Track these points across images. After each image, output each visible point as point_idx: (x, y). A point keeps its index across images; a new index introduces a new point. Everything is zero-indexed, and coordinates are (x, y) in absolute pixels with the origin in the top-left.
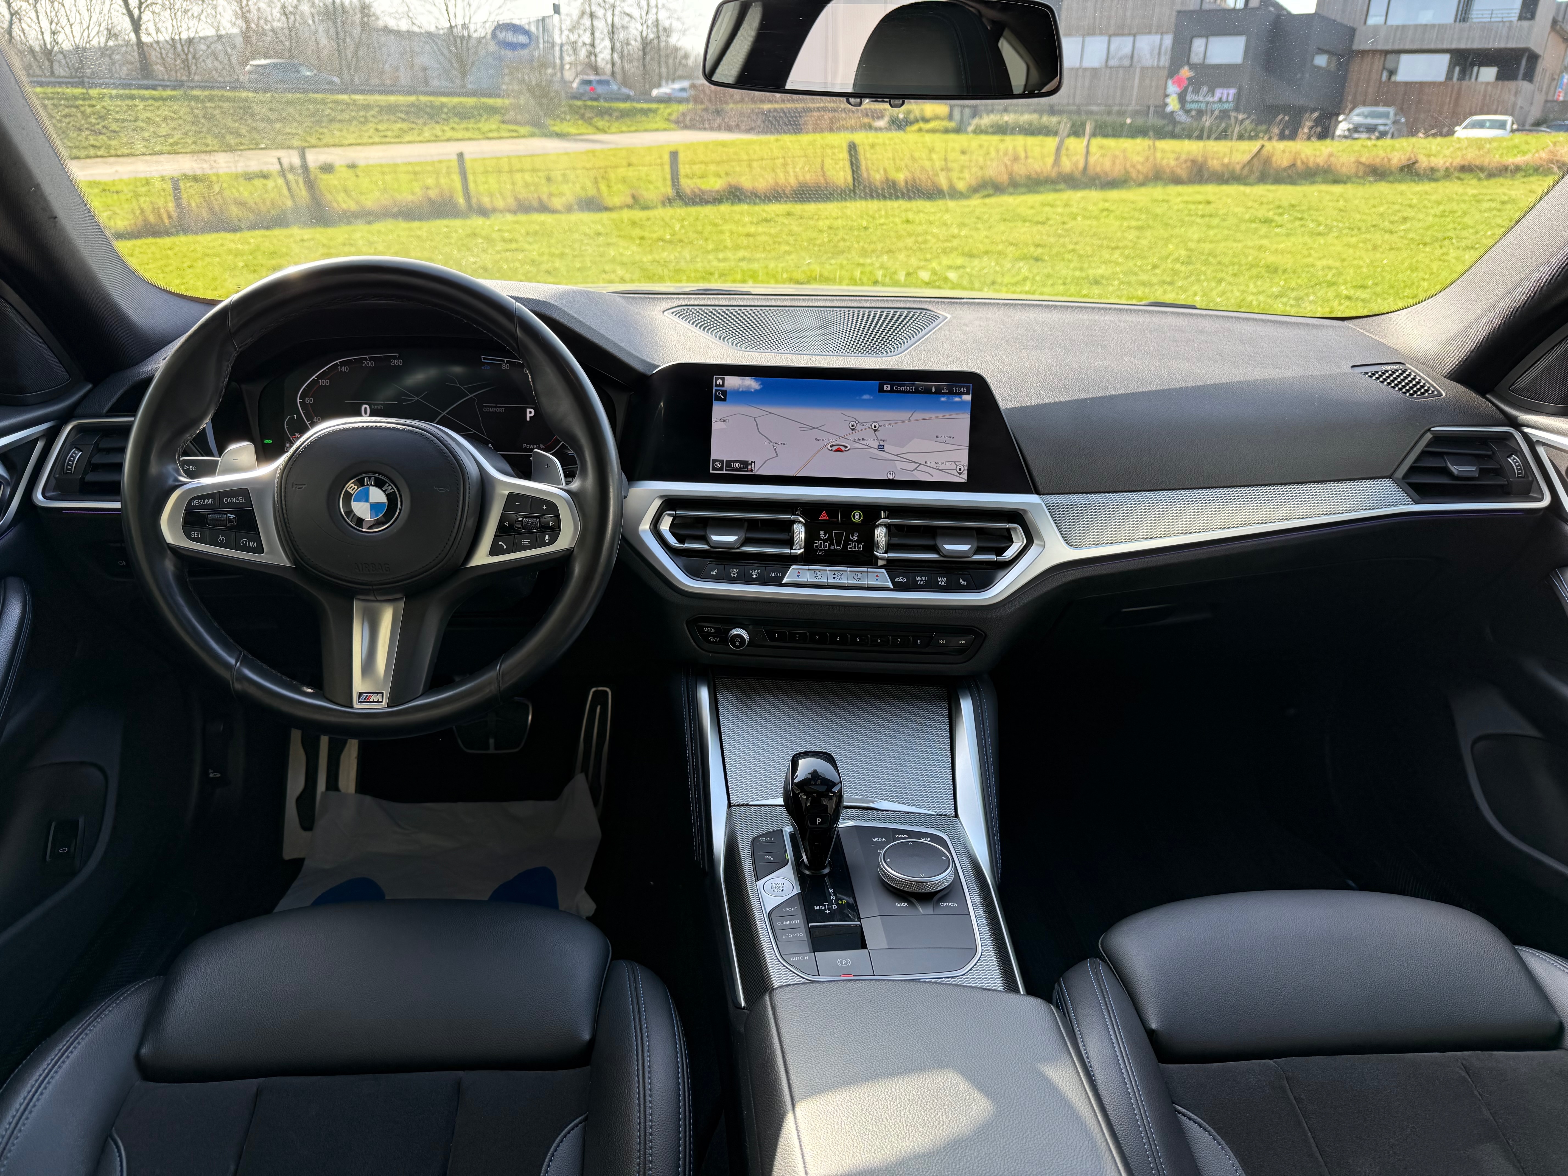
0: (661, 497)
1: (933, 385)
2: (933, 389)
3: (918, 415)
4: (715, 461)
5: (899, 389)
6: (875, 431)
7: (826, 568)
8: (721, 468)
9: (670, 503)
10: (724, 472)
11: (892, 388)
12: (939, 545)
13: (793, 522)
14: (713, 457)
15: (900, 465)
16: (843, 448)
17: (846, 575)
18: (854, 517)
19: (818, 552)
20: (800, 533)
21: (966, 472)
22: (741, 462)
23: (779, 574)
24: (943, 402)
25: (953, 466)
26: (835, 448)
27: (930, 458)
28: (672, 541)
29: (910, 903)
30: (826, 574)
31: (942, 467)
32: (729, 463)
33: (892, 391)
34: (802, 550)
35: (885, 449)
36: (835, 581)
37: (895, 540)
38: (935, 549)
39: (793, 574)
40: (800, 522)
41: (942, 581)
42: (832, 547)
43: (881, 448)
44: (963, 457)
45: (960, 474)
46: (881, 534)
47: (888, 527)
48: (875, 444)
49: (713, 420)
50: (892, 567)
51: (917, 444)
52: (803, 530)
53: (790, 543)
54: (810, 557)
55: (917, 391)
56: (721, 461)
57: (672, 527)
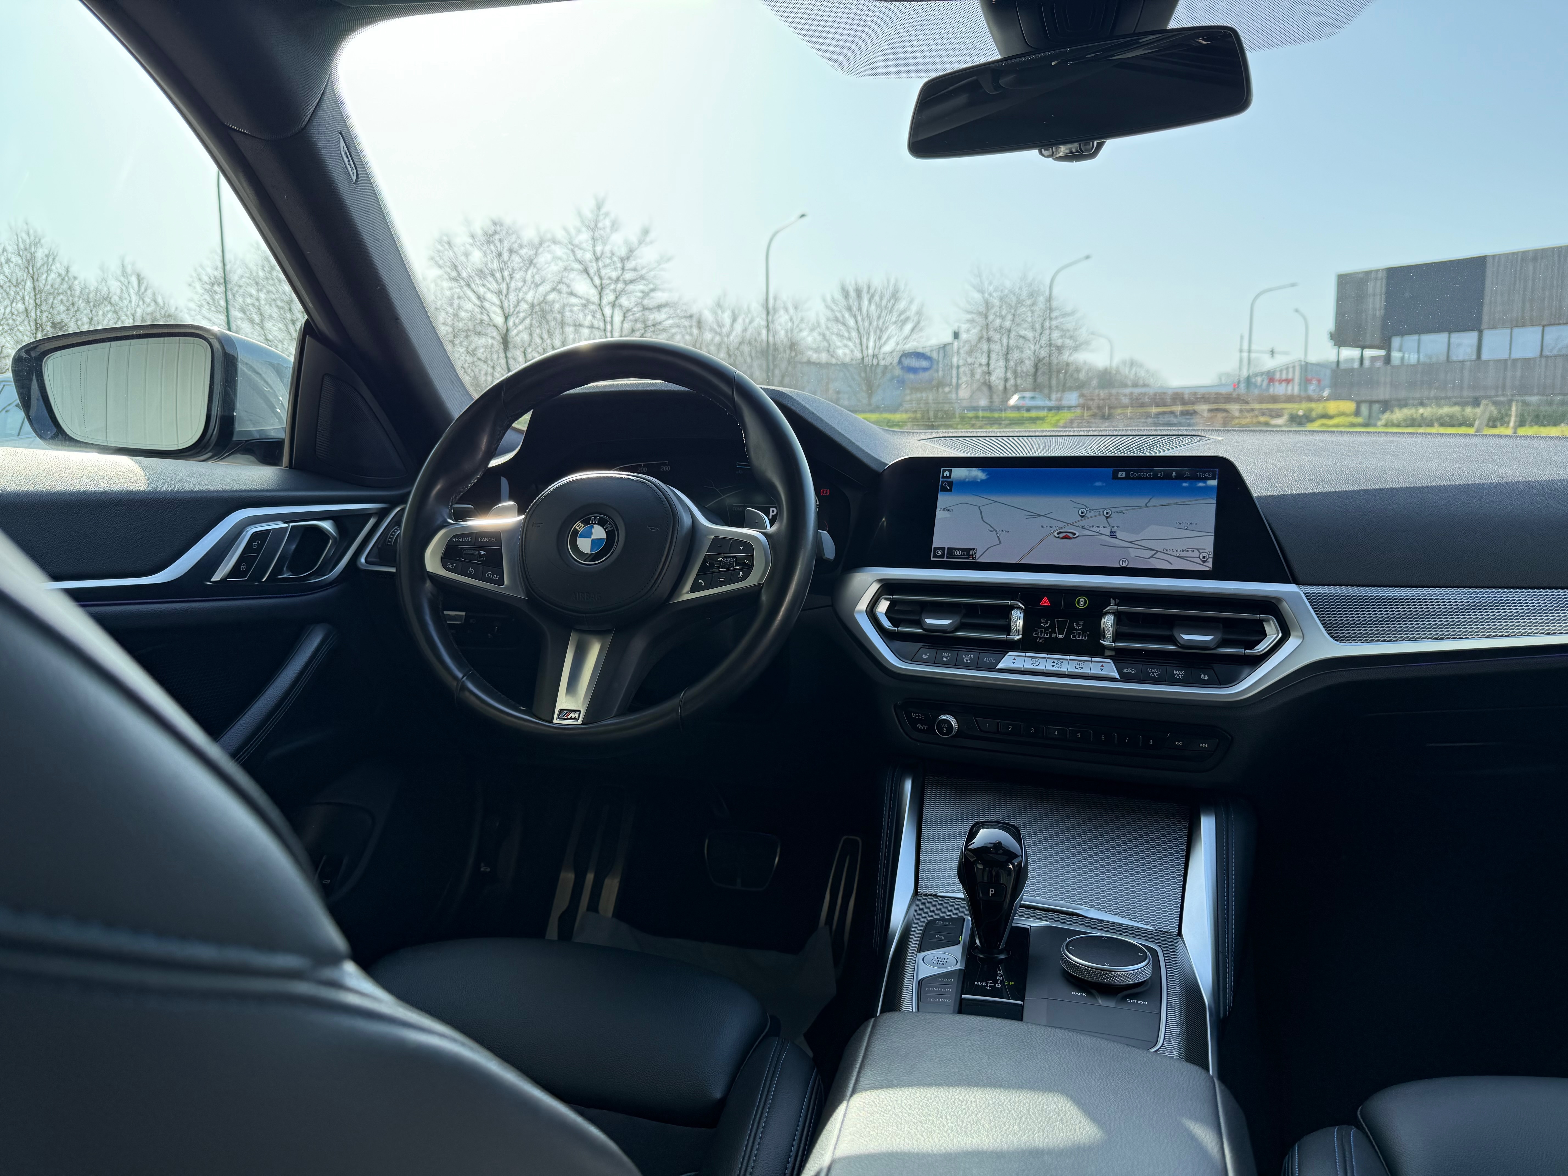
0: (880, 581)
1: (1174, 471)
2: (1174, 474)
3: (1155, 501)
4: (936, 549)
5: (1135, 475)
6: (1107, 517)
7: (1045, 656)
8: (942, 556)
9: (888, 587)
10: (945, 559)
11: (1127, 474)
12: (1176, 634)
13: (1012, 607)
14: (935, 545)
15: (1133, 553)
16: (1070, 535)
17: (1067, 664)
18: (1078, 603)
19: (1038, 640)
20: (1018, 620)
21: (1211, 560)
22: (963, 550)
23: (993, 660)
24: (1185, 487)
25: (1196, 554)
26: (1062, 535)
27: (1169, 545)
28: (886, 623)
29: (1089, 993)
30: (1045, 662)
31: (1182, 554)
32: (950, 550)
33: (1127, 477)
34: (1020, 637)
35: (1118, 535)
36: (1054, 668)
37: (1125, 629)
38: (1172, 640)
39: (1009, 661)
40: (1020, 608)
41: (1179, 674)
42: (1054, 635)
43: (1113, 535)
44: (1207, 544)
45: (1204, 562)
46: (1108, 622)
47: (1118, 616)
48: (1107, 531)
49: (938, 510)
50: (1120, 657)
51: (1153, 531)
52: (1022, 615)
53: (1007, 629)
54: (1027, 644)
55: (1155, 477)
56: (943, 549)
57: (888, 613)
